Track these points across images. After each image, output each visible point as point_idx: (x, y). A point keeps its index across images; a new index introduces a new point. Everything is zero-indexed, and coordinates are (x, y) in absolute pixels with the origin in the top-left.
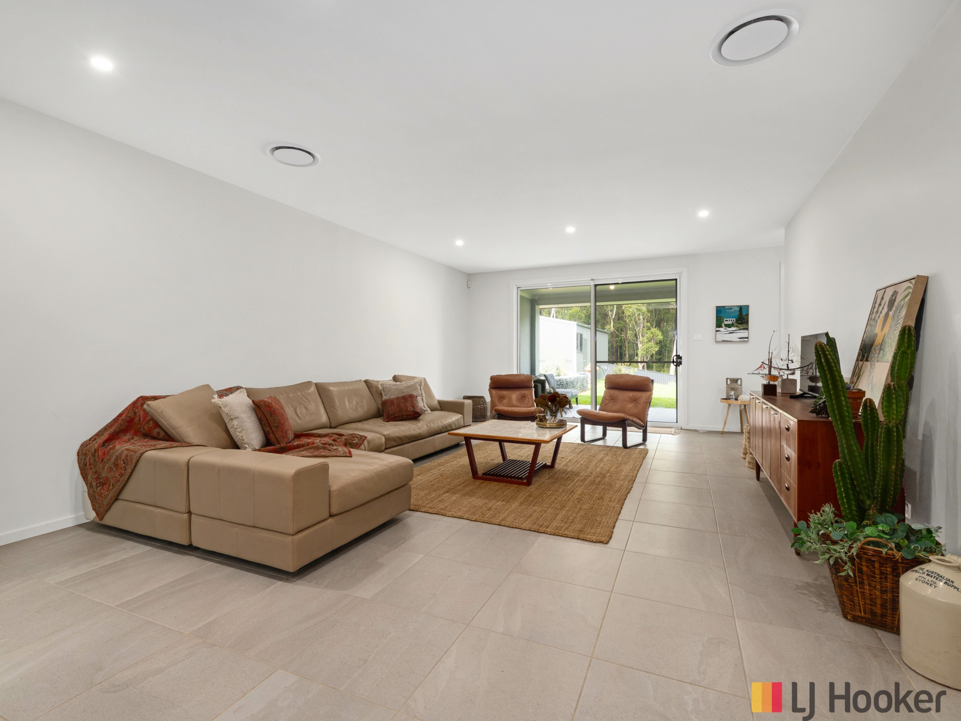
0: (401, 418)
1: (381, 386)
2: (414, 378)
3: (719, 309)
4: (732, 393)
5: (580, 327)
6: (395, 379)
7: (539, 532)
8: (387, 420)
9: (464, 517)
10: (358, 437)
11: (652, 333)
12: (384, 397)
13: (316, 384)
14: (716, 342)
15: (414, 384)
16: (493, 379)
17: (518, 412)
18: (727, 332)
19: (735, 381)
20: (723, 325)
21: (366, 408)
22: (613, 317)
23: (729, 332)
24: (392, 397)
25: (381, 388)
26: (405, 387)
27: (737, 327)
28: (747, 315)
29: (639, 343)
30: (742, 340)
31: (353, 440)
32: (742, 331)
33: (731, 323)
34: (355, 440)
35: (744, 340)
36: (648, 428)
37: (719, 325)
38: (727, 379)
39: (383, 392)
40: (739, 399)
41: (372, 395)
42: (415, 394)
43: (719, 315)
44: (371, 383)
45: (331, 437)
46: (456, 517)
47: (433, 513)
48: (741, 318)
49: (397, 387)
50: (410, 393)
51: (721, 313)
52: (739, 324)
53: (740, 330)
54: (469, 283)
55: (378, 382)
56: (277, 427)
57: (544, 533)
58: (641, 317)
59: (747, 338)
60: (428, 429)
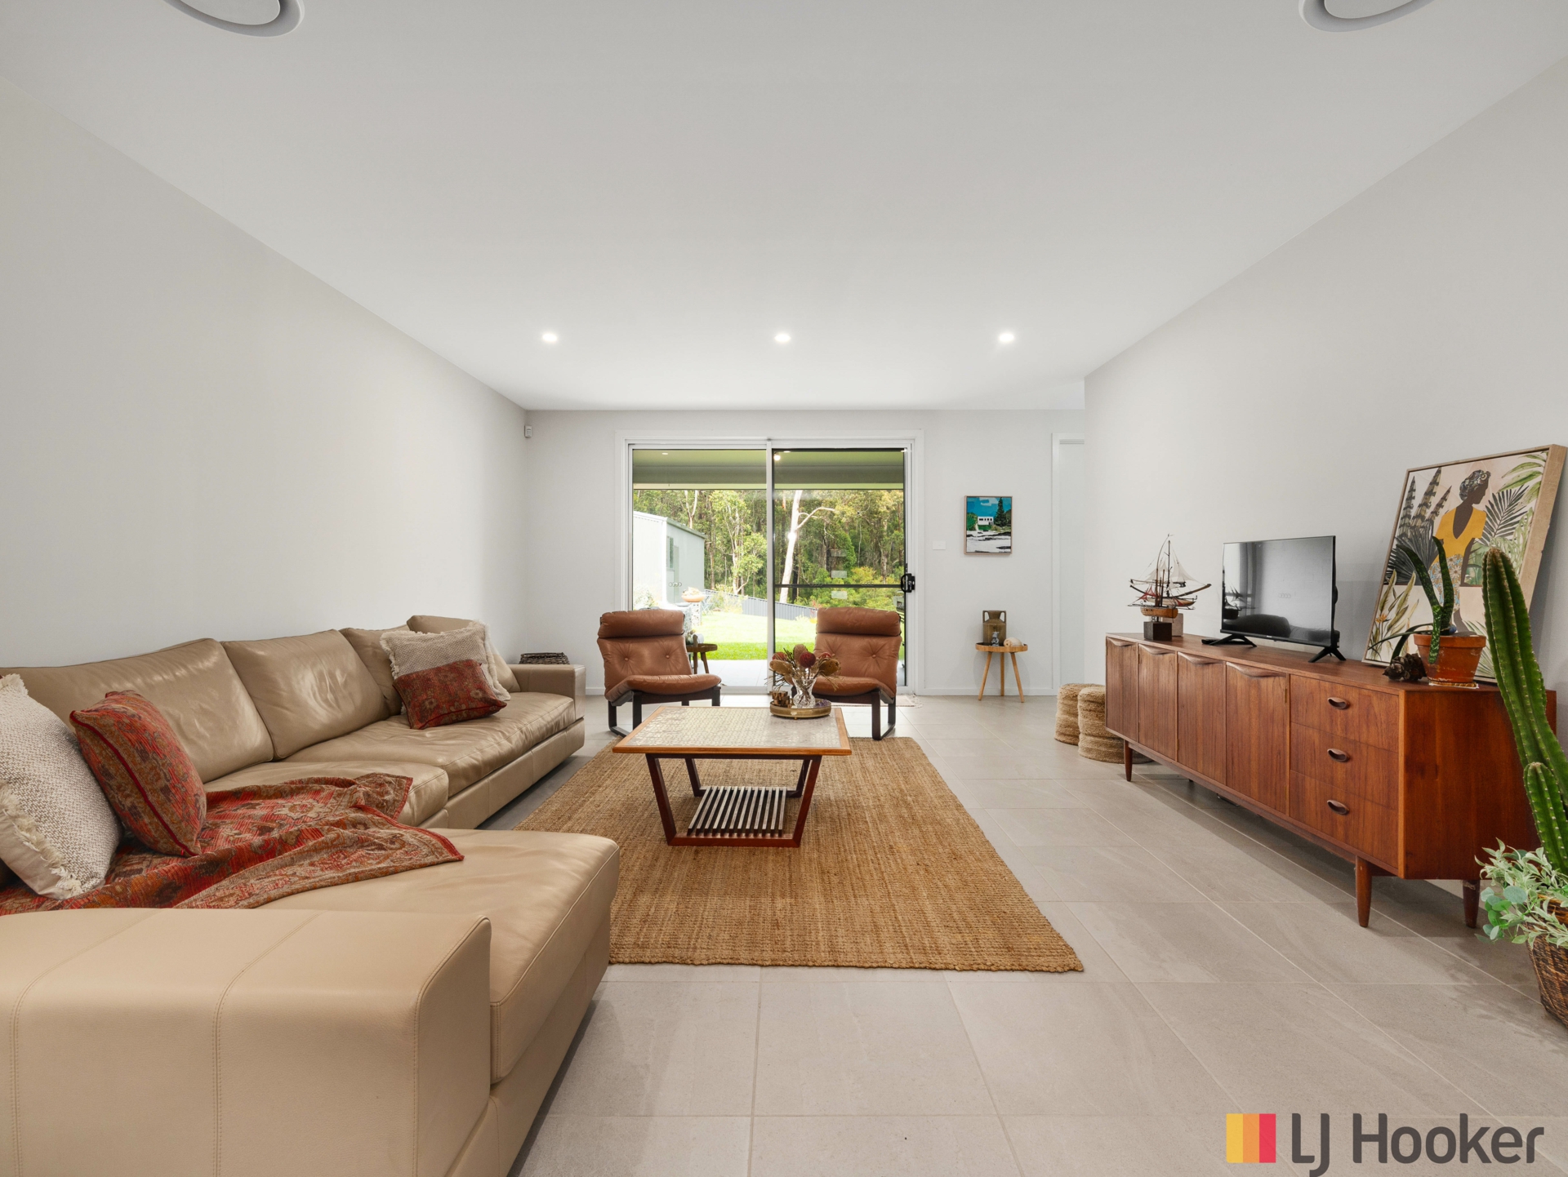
0: (454, 718)
1: (388, 642)
2: (465, 623)
3: (970, 500)
4: (995, 634)
5: (670, 527)
6: (414, 624)
7: (935, 969)
8: (420, 725)
9: (742, 961)
10: (390, 783)
11: (753, 539)
12: (396, 669)
13: (223, 644)
14: (967, 553)
15: (470, 637)
16: (605, 619)
17: (674, 684)
18: (981, 538)
19: (995, 615)
20: (977, 527)
21: (358, 698)
22: (693, 514)
23: (984, 538)
24: (419, 668)
25: (389, 649)
26: (450, 645)
27: (996, 530)
28: (1010, 511)
29: (734, 555)
30: (1003, 550)
31: (381, 794)
32: (1003, 537)
33: (986, 523)
34: (387, 793)
35: (1006, 550)
36: (898, 698)
37: (970, 526)
38: (984, 612)
39: (392, 658)
40: (1005, 643)
41: (367, 666)
42: (474, 658)
43: (970, 511)
44: (359, 637)
45: (317, 792)
46: (720, 963)
47: (658, 963)
48: (1002, 517)
49: (430, 643)
50: (465, 657)
51: (973, 506)
52: (998, 525)
53: (999, 534)
54: (528, 427)
55: (378, 633)
56: (165, 790)
57: (947, 969)
58: (737, 515)
59: (1010, 548)
60: (524, 736)
